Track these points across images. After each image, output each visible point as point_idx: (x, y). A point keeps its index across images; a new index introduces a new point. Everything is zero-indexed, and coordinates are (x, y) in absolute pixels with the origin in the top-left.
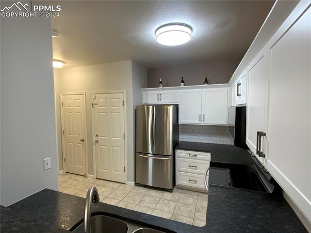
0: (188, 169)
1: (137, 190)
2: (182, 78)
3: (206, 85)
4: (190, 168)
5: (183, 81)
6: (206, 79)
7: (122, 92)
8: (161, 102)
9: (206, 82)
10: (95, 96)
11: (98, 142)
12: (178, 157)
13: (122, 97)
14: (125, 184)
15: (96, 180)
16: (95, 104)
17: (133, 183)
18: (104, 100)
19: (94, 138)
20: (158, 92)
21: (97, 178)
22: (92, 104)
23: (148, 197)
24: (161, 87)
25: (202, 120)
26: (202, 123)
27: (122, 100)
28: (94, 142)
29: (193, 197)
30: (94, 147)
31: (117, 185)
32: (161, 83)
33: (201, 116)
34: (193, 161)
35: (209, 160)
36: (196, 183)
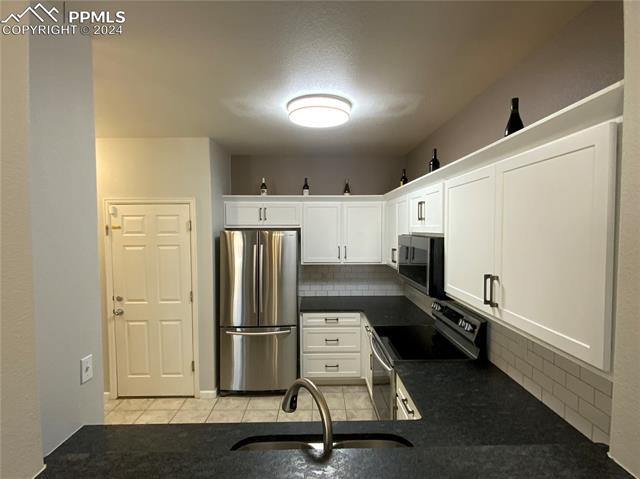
0: (324, 347)
1: (226, 405)
2: (306, 179)
3: (347, 195)
4: (327, 344)
5: (306, 187)
6: (347, 186)
7: (188, 201)
8: (265, 223)
9: (347, 189)
10: (115, 209)
11: (122, 313)
12: (304, 327)
13: (188, 212)
14: (193, 397)
15: (118, 401)
16: (115, 228)
17: (213, 392)
18: (141, 218)
19: (111, 305)
20: (261, 204)
21: (119, 398)
22: (107, 228)
23: (252, 413)
24: (264, 195)
25: (342, 256)
26: (343, 261)
27: (187, 220)
28: (110, 314)
29: (335, 397)
30: (111, 326)
31: (176, 403)
32: (264, 186)
33: (341, 250)
34: (332, 331)
35: (359, 326)
36: (338, 370)
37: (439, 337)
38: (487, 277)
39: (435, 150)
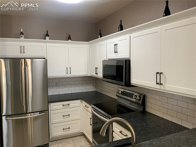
0: (62, 119)
2: (47, 31)
3: (70, 41)
5: (47, 35)
6: (69, 36)
8: (24, 55)
9: (69, 38)
12: (51, 110)
24: (22, 39)
25: (69, 72)
26: (69, 75)
32: (22, 33)
33: (68, 70)
34: (66, 111)
35: (80, 107)
36: (69, 130)
37: (120, 106)
38: (157, 73)
39: (121, 21)
